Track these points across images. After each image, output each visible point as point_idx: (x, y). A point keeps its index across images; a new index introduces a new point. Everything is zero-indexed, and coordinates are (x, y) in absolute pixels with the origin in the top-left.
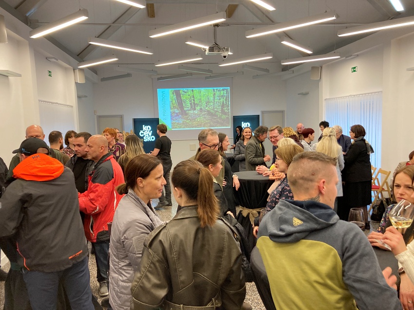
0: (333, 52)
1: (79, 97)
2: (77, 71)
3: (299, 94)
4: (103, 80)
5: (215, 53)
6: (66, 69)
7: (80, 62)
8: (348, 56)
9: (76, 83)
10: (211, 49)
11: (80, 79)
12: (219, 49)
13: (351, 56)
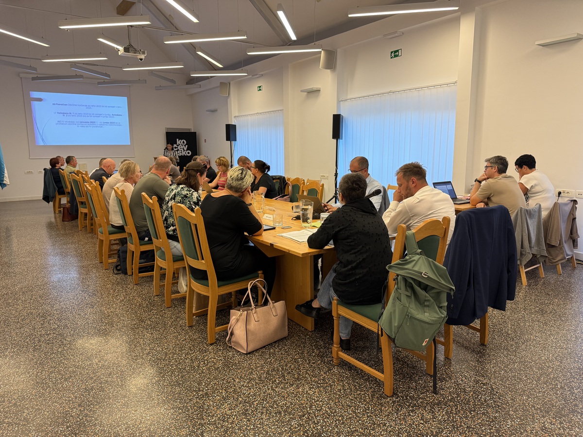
0: (241, 69)
3: (207, 111)
5: (131, 54)
8: (254, 76)
10: (126, 50)
12: (135, 51)
13: (257, 75)
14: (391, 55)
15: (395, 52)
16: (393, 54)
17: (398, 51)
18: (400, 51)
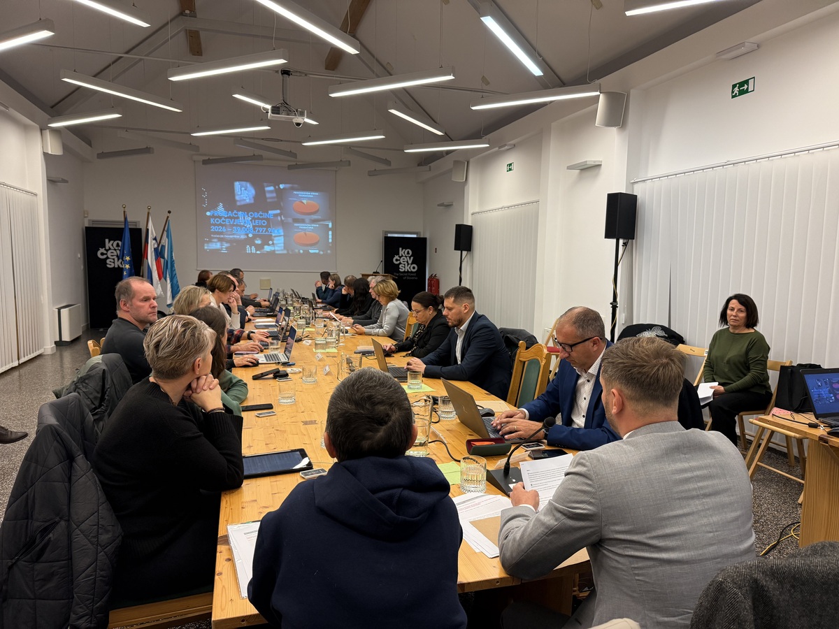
1: (51, 181)
2: (47, 133)
3: (438, 205)
4: (102, 156)
5: (282, 117)
6: (25, 128)
7: (53, 116)
8: (500, 148)
9: (46, 155)
10: (276, 110)
11: (54, 148)
12: (289, 112)
13: (505, 145)
14: (733, 92)
15: (742, 84)
16: (736, 89)
17: (746, 82)
18: (751, 82)
